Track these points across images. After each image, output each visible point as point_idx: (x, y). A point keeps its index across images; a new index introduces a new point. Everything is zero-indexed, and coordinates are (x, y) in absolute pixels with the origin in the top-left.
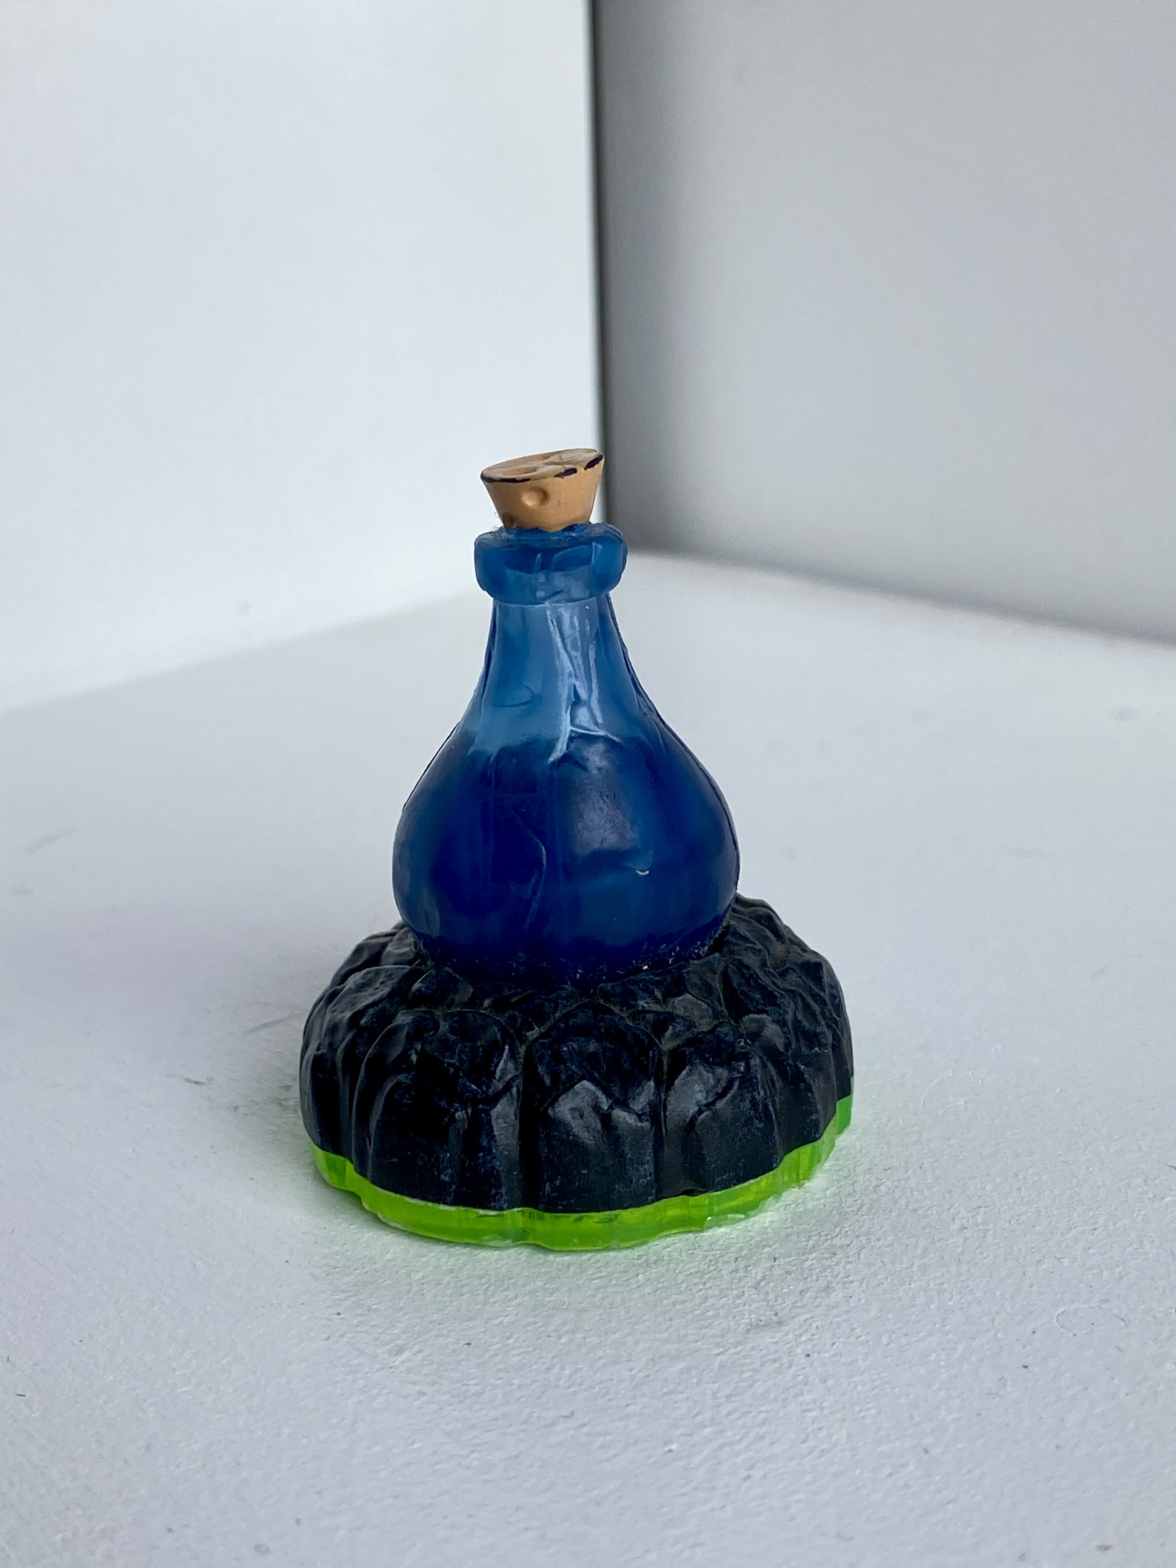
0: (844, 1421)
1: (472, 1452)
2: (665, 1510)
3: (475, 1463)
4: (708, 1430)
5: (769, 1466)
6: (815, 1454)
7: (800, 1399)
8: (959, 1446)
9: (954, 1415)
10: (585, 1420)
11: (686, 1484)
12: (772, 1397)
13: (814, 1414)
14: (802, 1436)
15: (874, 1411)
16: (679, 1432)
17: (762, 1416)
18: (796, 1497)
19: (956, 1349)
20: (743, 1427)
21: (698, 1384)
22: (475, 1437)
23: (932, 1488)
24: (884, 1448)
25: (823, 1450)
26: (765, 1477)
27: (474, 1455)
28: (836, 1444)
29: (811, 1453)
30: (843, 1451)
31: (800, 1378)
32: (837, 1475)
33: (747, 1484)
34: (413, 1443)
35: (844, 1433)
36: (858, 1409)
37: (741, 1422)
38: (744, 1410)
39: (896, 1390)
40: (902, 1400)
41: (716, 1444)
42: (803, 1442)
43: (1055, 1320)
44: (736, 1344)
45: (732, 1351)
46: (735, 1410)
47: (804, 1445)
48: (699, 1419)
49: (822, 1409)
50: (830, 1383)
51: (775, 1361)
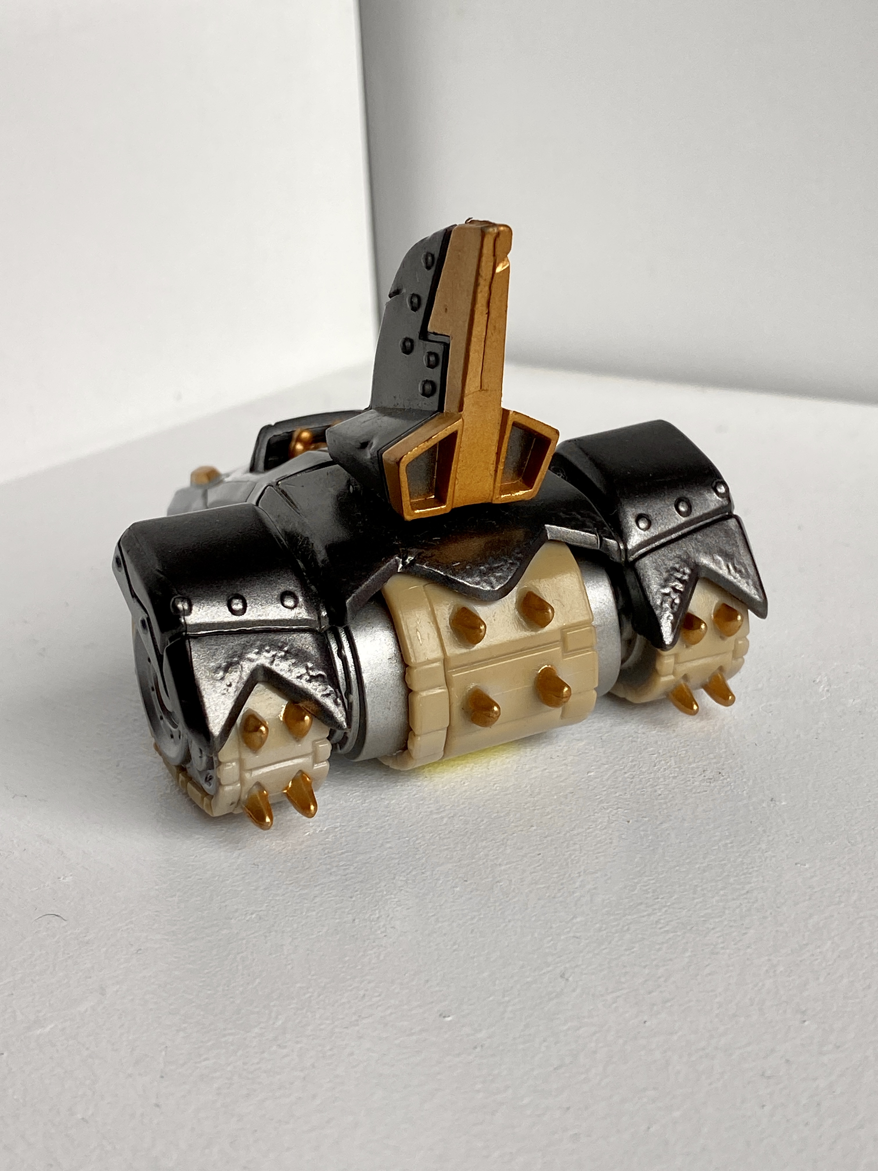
0: (671, 757)
1: (495, 784)
2: (598, 797)
3: (498, 788)
4: (606, 766)
5: (641, 777)
6: (662, 770)
7: (647, 751)
8: (729, 762)
9: (724, 750)
10: (545, 767)
11: (603, 787)
12: (633, 751)
13: (655, 756)
14: (653, 764)
15: (684, 752)
16: (593, 768)
17: (630, 758)
18: (658, 787)
19: (716, 725)
20: (623, 763)
21: (595, 749)
22: (494, 779)
23: (722, 778)
24: (694, 765)
25: (665, 769)
26: (641, 781)
27: (496, 785)
28: (670, 766)
29: (659, 770)
30: (675, 768)
31: (644, 742)
32: (674, 777)
33: (633, 784)
34: (464, 783)
35: (673, 761)
36: (676, 752)
37: (621, 762)
38: (621, 757)
39: (692, 743)
40: (696, 747)
41: (611, 771)
42: (655, 766)
43: (761, 709)
44: (608, 732)
45: (606, 735)
46: (617, 757)
47: (656, 768)
48: (600, 762)
49: (659, 753)
50: (659, 743)
51: (629, 737)
